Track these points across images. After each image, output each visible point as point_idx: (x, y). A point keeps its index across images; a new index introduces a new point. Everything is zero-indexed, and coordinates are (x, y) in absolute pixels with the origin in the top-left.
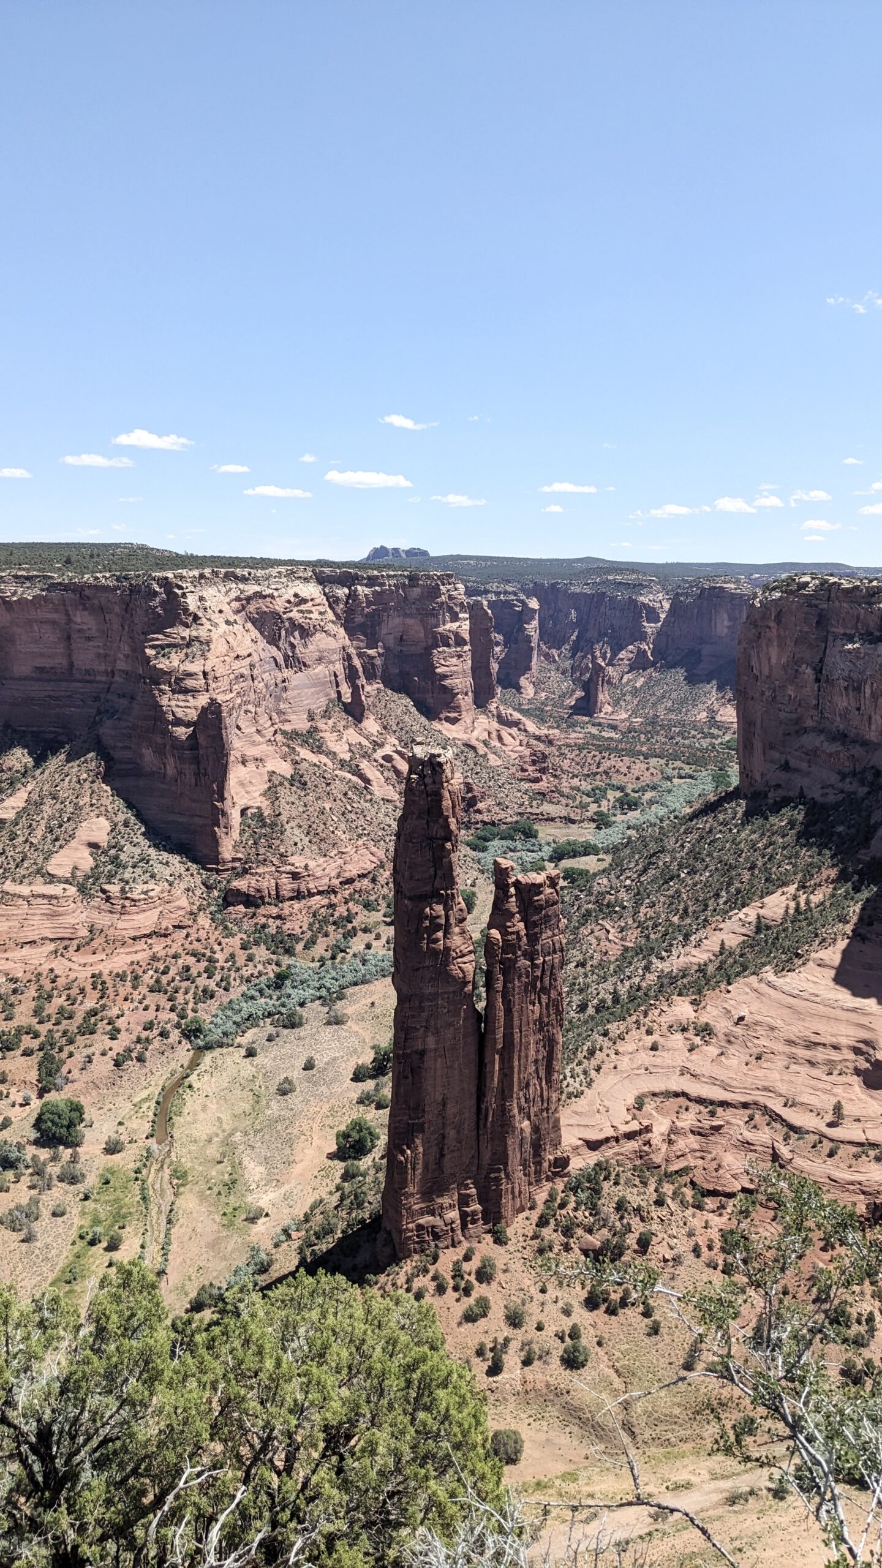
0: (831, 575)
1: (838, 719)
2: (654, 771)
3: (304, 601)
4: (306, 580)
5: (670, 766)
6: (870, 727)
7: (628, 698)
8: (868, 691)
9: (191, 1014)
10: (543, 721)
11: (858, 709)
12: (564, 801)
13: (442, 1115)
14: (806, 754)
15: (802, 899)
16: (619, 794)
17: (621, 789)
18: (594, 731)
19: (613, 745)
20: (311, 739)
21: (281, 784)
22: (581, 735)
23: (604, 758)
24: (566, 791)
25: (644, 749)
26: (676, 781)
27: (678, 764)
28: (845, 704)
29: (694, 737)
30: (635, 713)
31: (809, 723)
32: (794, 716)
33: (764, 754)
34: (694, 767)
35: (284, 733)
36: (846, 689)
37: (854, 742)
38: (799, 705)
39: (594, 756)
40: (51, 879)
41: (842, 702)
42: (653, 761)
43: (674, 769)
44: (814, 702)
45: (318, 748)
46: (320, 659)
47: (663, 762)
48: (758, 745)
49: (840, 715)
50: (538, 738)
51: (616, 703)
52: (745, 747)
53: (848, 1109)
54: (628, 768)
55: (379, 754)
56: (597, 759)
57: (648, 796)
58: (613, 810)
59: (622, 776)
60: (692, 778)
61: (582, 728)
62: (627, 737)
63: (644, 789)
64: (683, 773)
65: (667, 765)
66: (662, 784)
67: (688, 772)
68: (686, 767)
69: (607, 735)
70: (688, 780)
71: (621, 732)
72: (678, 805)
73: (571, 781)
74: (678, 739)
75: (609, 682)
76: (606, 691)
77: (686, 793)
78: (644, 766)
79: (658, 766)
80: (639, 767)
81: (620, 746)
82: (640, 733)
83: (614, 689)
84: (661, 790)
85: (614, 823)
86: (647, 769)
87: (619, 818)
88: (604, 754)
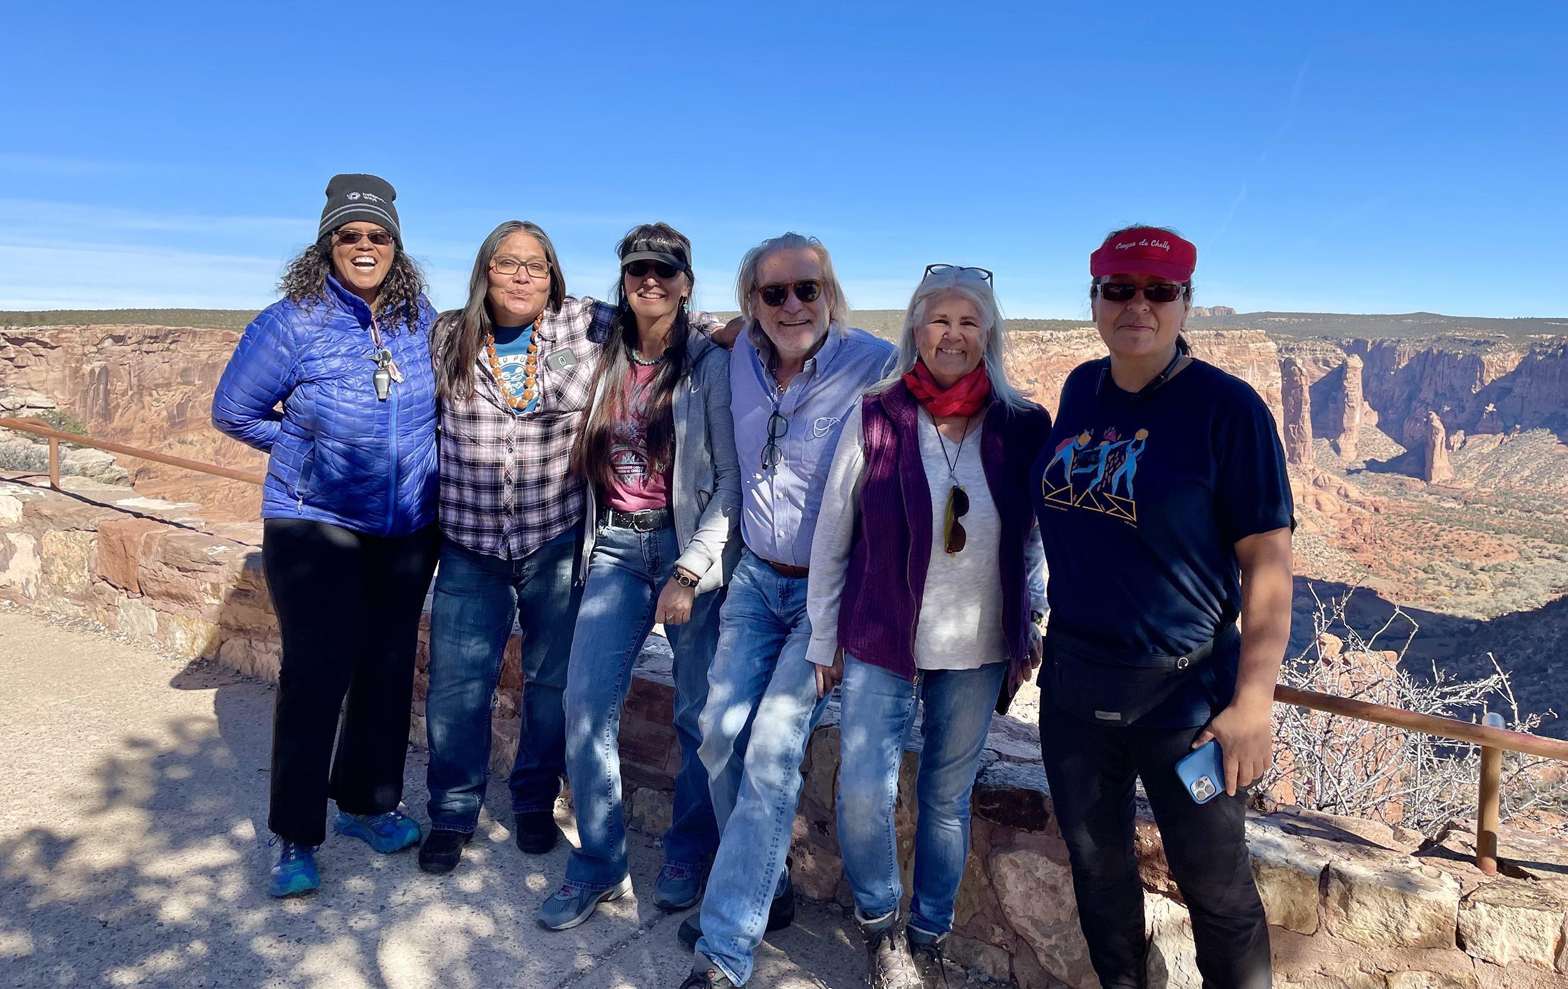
2: (1509, 549)
5: (1530, 544)
7: (1472, 464)
12: (1395, 576)
18: (1431, 499)
19: (1456, 516)
22: (1415, 504)
23: (1444, 530)
25: (1495, 522)
26: (1537, 561)
27: (1539, 542)
29: (1558, 512)
30: (1482, 483)
34: (1560, 546)
39: (1432, 528)
42: (1507, 539)
43: (1534, 548)
47: (1519, 539)
50: (1361, 505)
51: (1459, 469)
54: (1475, 543)
56: (1436, 531)
57: (1501, 577)
58: (1457, 590)
59: (1467, 552)
60: (1558, 559)
61: (1416, 496)
62: (1473, 509)
63: (1496, 568)
64: (1546, 553)
65: (1525, 543)
66: (1521, 564)
67: (1552, 552)
68: (1551, 546)
69: (1447, 505)
70: (1553, 561)
71: (1465, 503)
72: (1541, 590)
73: (1403, 553)
74: (1538, 514)
75: (1449, 447)
76: (1445, 457)
77: (1552, 576)
78: (1495, 542)
79: (1514, 543)
80: (1489, 543)
81: (1463, 518)
82: (1489, 504)
83: (1456, 454)
84: (1519, 572)
85: (1459, 604)
86: (1500, 545)
87: (1465, 599)
88: (1443, 526)
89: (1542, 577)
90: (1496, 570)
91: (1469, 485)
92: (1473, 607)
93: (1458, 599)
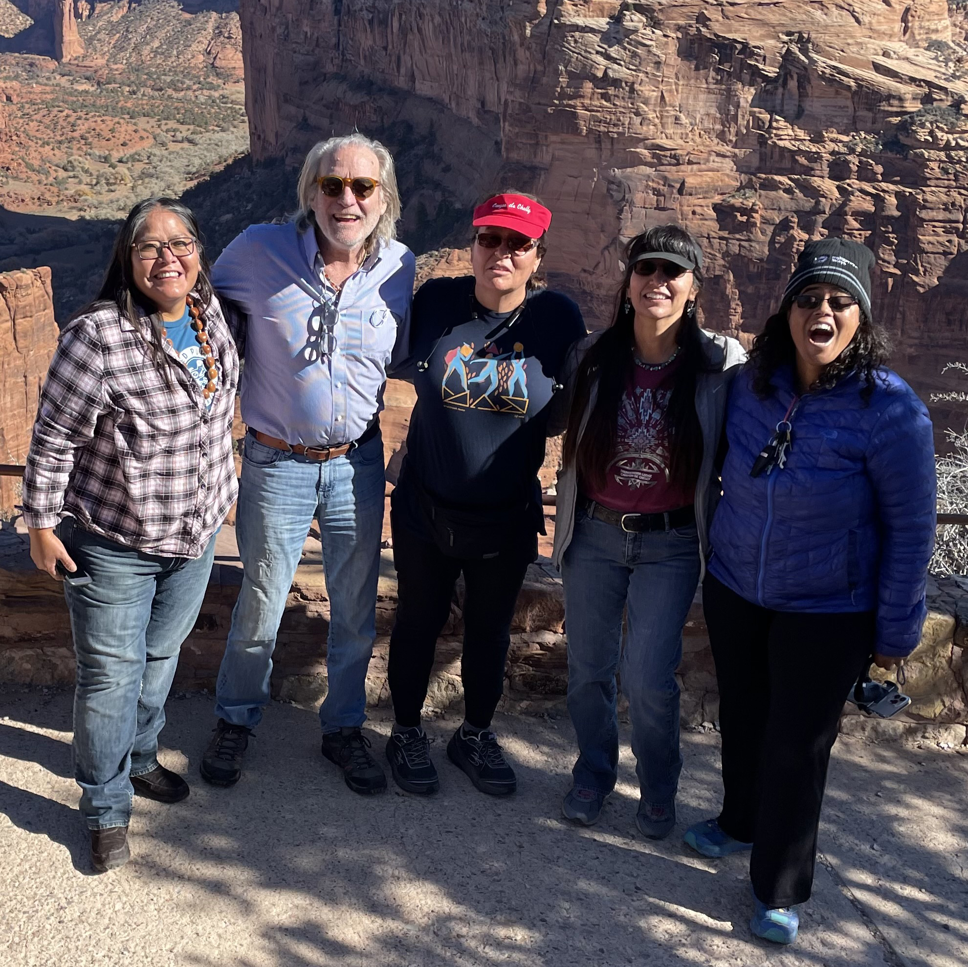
1: (362, 62)
2: (145, 135)
5: (164, 128)
6: (398, 71)
7: (101, 36)
8: (396, 24)
11: (385, 48)
12: (35, 177)
14: (327, 107)
18: (64, 81)
19: (90, 100)
22: (48, 89)
23: (80, 118)
25: (129, 105)
26: (172, 146)
27: (172, 124)
28: (370, 42)
29: (189, 88)
30: (113, 58)
31: (330, 68)
32: (311, 59)
33: (279, 109)
34: (192, 127)
36: (371, 22)
37: (381, 90)
38: (317, 45)
39: (68, 116)
41: (366, 41)
42: (142, 123)
43: (167, 131)
44: (334, 40)
47: (153, 122)
48: (271, 99)
49: (365, 57)
51: (89, 42)
52: (255, 101)
54: (112, 131)
56: (72, 119)
57: (139, 167)
58: (98, 188)
59: (104, 142)
60: (190, 141)
61: (48, 79)
62: (107, 90)
63: (134, 158)
64: (179, 136)
65: (159, 126)
66: (156, 151)
67: (185, 134)
68: (183, 128)
69: (81, 88)
70: (186, 145)
71: (99, 83)
72: (177, 179)
73: (41, 149)
74: (170, 91)
75: (78, 15)
76: (75, 28)
77: (186, 162)
78: (131, 128)
79: (148, 127)
80: (125, 129)
81: (98, 103)
82: (123, 84)
83: (85, 24)
84: (155, 160)
85: (100, 203)
86: (135, 131)
87: (106, 197)
88: (80, 114)
89: (177, 163)
90: (134, 160)
91: (101, 62)
92: (115, 206)
93: (100, 198)
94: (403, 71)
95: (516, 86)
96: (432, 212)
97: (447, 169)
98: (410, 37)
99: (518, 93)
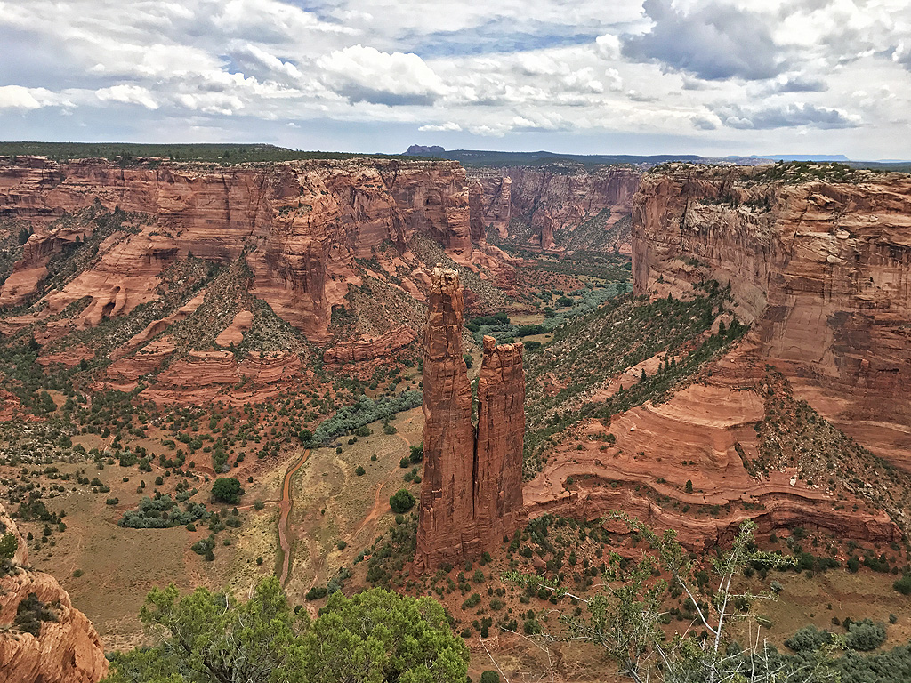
0: (691, 163)
2: (581, 283)
3: (368, 179)
4: (370, 166)
5: (591, 280)
9: (303, 429)
10: (513, 252)
11: (705, 245)
12: (525, 301)
13: (452, 489)
14: (674, 272)
15: (670, 361)
16: (559, 297)
17: (562, 294)
18: (544, 258)
19: (556, 267)
20: (373, 263)
21: (356, 291)
23: (550, 275)
24: (527, 295)
25: (575, 270)
26: (594, 289)
27: (595, 278)
28: (698, 242)
29: (606, 262)
30: (569, 247)
31: (675, 254)
32: (666, 250)
33: (648, 273)
34: (605, 280)
35: (357, 260)
36: (698, 232)
37: (701, 265)
38: (670, 243)
40: (218, 348)
41: (695, 241)
42: (581, 277)
43: (593, 281)
44: (678, 241)
45: (378, 269)
46: (378, 216)
47: (586, 277)
48: (644, 268)
49: (694, 249)
50: (510, 263)
51: (558, 241)
52: (636, 269)
53: (695, 485)
54: (565, 281)
55: (415, 272)
56: (546, 275)
57: (577, 298)
58: (556, 307)
59: (561, 286)
60: (604, 287)
61: (538, 257)
62: (565, 262)
63: (575, 294)
64: (598, 285)
65: (589, 279)
66: (586, 291)
67: (601, 284)
68: (600, 281)
69: (552, 261)
70: (601, 289)
73: (530, 289)
78: (575, 280)
79: (583, 280)
80: (572, 280)
81: (560, 268)
82: (573, 260)
86: (577, 282)
88: (550, 273)
89: (596, 297)
94: (714, 256)
95: (775, 265)
96: (727, 327)
97: (736, 305)
98: (719, 240)
99: (776, 268)
